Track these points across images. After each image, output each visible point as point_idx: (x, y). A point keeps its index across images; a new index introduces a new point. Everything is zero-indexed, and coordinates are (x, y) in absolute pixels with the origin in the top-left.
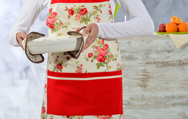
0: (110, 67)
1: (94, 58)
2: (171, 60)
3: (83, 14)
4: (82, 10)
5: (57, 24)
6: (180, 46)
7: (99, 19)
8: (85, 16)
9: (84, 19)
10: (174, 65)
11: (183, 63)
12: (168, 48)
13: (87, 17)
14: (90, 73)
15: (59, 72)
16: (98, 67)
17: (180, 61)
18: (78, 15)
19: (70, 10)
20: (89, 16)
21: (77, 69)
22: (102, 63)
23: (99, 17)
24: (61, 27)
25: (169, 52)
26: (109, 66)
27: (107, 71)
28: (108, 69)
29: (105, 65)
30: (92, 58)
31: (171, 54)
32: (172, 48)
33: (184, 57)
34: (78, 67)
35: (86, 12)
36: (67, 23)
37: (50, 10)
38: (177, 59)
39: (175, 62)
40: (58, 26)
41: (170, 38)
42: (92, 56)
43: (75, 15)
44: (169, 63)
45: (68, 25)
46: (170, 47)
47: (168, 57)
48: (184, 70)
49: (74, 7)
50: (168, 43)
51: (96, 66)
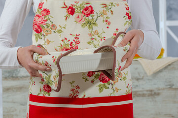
0: (117, 90)
1: (95, 77)
2: (141, 89)
3: (88, 15)
4: (86, 9)
5: (48, 27)
6: (151, 73)
7: (109, 23)
8: (90, 17)
9: (88, 22)
10: (144, 95)
11: (155, 93)
12: (137, 75)
13: (93, 19)
14: (89, 98)
15: (47, 95)
16: (101, 89)
17: (151, 91)
18: (81, 15)
19: (70, 7)
20: (95, 18)
21: (72, 92)
22: (106, 84)
23: (109, 20)
24: (53, 31)
25: (138, 79)
26: (116, 88)
27: (112, 95)
28: (114, 92)
29: (110, 86)
30: (92, 78)
31: (141, 82)
32: (142, 75)
33: (156, 86)
34: (73, 90)
35: (92, 11)
36: (62, 26)
37: (40, 5)
38: (148, 89)
39: (145, 92)
40: (49, 29)
41: (140, 64)
42: (92, 75)
43: (75, 15)
44: (138, 93)
45: (63, 30)
46: (139, 74)
47: (137, 86)
48: (156, 101)
49: (75, 4)
50: (136, 69)
51: (98, 88)
